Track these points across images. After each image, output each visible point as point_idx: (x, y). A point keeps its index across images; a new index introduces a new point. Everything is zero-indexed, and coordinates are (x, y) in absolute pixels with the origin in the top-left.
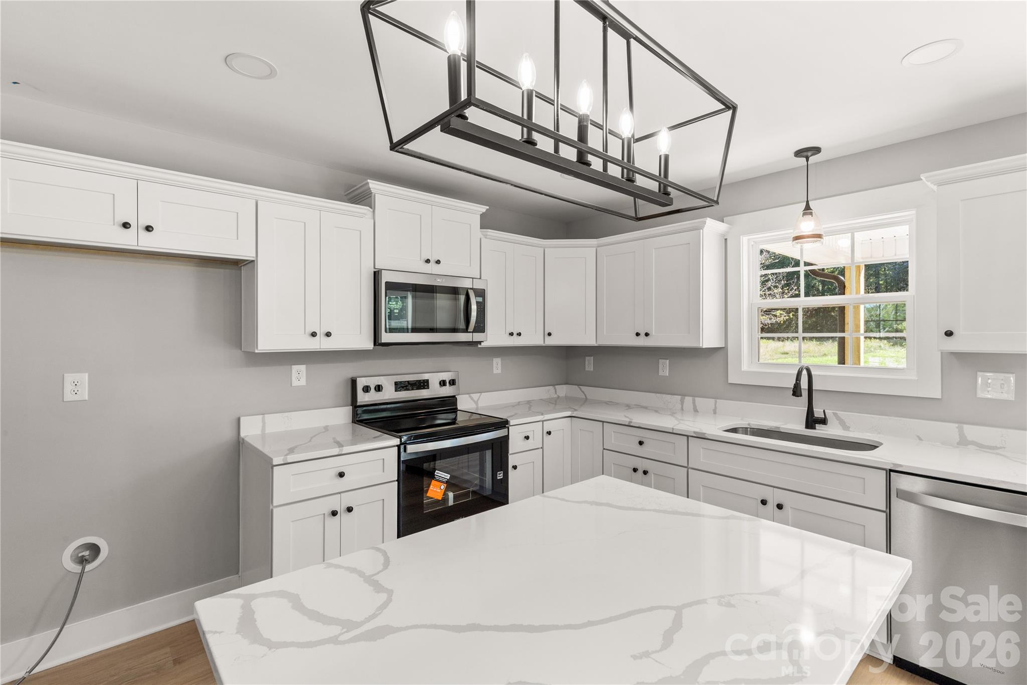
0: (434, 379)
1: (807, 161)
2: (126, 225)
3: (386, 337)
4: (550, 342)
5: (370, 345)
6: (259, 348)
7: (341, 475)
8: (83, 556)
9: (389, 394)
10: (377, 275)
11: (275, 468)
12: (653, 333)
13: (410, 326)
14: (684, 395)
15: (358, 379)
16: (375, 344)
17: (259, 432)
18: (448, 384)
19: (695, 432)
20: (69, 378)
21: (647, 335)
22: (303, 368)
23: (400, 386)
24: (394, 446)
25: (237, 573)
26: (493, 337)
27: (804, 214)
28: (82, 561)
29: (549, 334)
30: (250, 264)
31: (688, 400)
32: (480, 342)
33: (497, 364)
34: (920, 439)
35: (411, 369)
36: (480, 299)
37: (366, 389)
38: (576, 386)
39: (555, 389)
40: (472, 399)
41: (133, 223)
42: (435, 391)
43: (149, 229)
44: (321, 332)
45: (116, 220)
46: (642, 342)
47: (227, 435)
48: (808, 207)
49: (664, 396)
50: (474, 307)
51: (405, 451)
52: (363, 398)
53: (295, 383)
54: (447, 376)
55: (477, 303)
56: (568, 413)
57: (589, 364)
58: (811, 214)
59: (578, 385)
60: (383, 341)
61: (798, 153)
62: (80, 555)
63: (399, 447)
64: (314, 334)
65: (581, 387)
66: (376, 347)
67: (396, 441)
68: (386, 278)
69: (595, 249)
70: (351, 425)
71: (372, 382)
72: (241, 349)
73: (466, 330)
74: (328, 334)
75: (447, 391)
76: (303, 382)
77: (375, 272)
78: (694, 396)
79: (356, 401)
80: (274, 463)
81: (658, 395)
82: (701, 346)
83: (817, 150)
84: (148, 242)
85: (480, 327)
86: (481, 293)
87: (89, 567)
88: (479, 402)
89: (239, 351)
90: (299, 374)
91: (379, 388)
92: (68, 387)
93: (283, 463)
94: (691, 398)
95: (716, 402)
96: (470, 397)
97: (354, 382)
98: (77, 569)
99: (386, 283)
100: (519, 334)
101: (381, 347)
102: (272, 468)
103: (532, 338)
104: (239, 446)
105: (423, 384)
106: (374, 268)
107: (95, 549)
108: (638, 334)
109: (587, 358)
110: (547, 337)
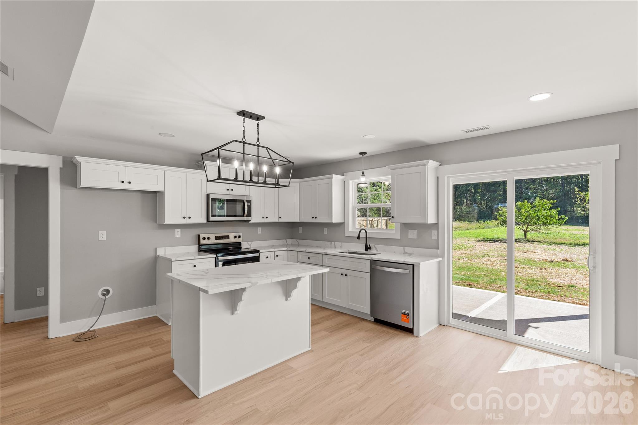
0: (232, 236)
1: (363, 156)
2: (123, 182)
3: (211, 219)
4: (281, 220)
5: (205, 222)
6: (165, 222)
7: (195, 266)
8: (104, 294)
9: (213, 241)
10: (208, 196)
11: (172, 262)
12: (318, 217)
13: (226, 215)
14: (331, 241)
15: (201, 235)
16: (207, 221)
17: (164, 254)
18: (237, 237)
19: (324, 253)
20: (100, 232)
21: (316, 218)
22: (179, 230)
23: (217, 238)
24: (214, 257)
25: (156, 305)
26: (255, 218)
27: (362, 175)
28: (104, 295)
29: (280, 218)
30: (162, 193)
31: (333, 243)
32: (250, 221)
33: (260, 230)
34: (395, 253)
35: (222, 231)
36: (249, 204)
37: (204, 239)
38: (295, 240)
39: (286, 241)
40: (248, 244)
41: (125, 181)
42: (232, 240)
43: (130, 183)
44: (187, 217)
45: (120, 180)
46: (314, 221)
47: (152, 254)
48: (363, 173)
50: (246, 207)
51: (218, 259)
52: (202, 242)
53: (176, 236)
54: (237, 234)
55: (248, 205)
56: (286, 249)
57: (300, 230)
58: (364, 175)
60: (210, 220)
61: (360, 153)
62: (104, 293)
63: (215, 257)
64: (184, 218)
65: (297, 240)
66: (208, 222)
67: (215, 256)
68: (211, 197)
69: (298, 183)
70: (198, 252)
71: (206, 236)
72: (157, 223)
73: (243, 216)
74: (190, 218)
75: (237, 240)
76: (179, 236)
77: (207, 195)
78: (335, 242)
79: (200, 243)
80: (172, 260)
81: (324, 242)
82: (332, 222)
83: (366, 153)
84: (129, 187)
85: (249, 215)
86: (249, 202)
87: (107, 297)
88: (251, 245)
89: (156, 224)
90: (178, 233)
91: (209, 238)
92: (100, 236)
93: (175, 260)
96: (247, 243)
97: (199, 236)
98: (104, 297)
99: (211, 199)
100: (267, 218)
101: (209, 222)
102: (171, 262)
103: (273, 219)
104: (156, 258)
105: (227, 237)
106: (207, 193)
107: (108, 291)
108: (313, 218)
109: (299, 228)
110: (279, 219)
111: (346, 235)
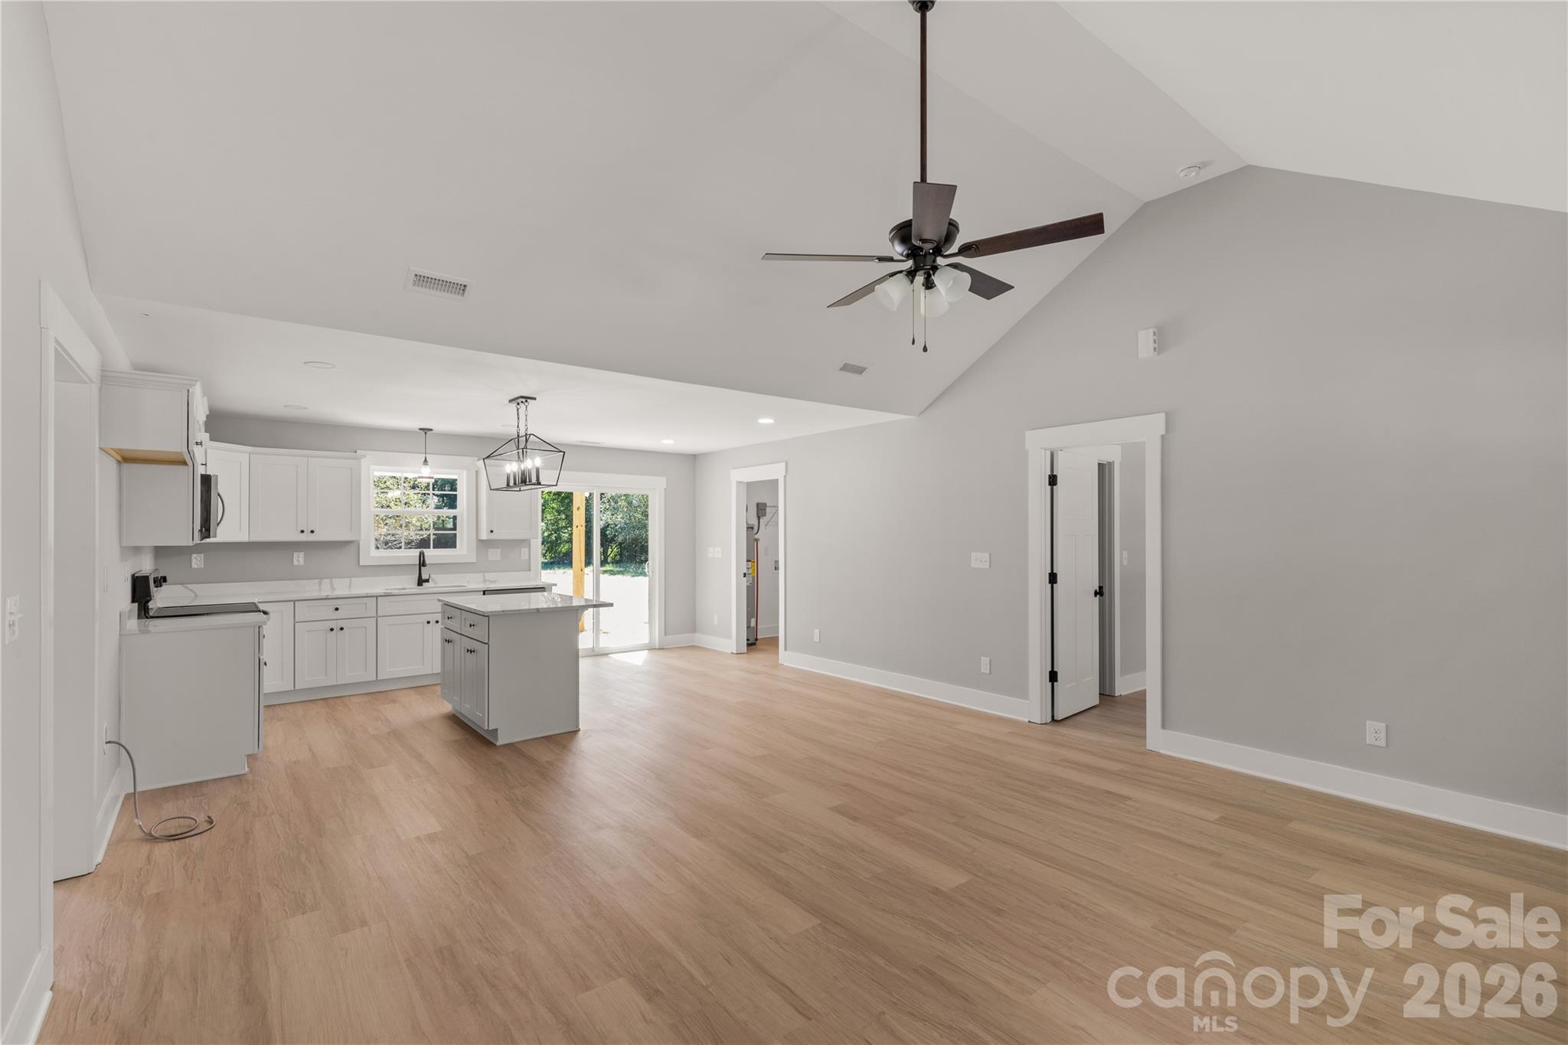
1: (426, 434)
12: (318, 531)
14: (321, 578)
21: (312, 532)
27: (424, 464)
38: (180, 586)
46: (306, 537)
48: (426, 461)
49: (301, 581)
58: (427, 464)
59: (182, 584)
61: (421, 429)
69: (248, 455)
78: (331, 578)
83: (431, 430)
94: (327, 581)
95: (351, 580)
108: (302, 532)
111: (361, 564)
